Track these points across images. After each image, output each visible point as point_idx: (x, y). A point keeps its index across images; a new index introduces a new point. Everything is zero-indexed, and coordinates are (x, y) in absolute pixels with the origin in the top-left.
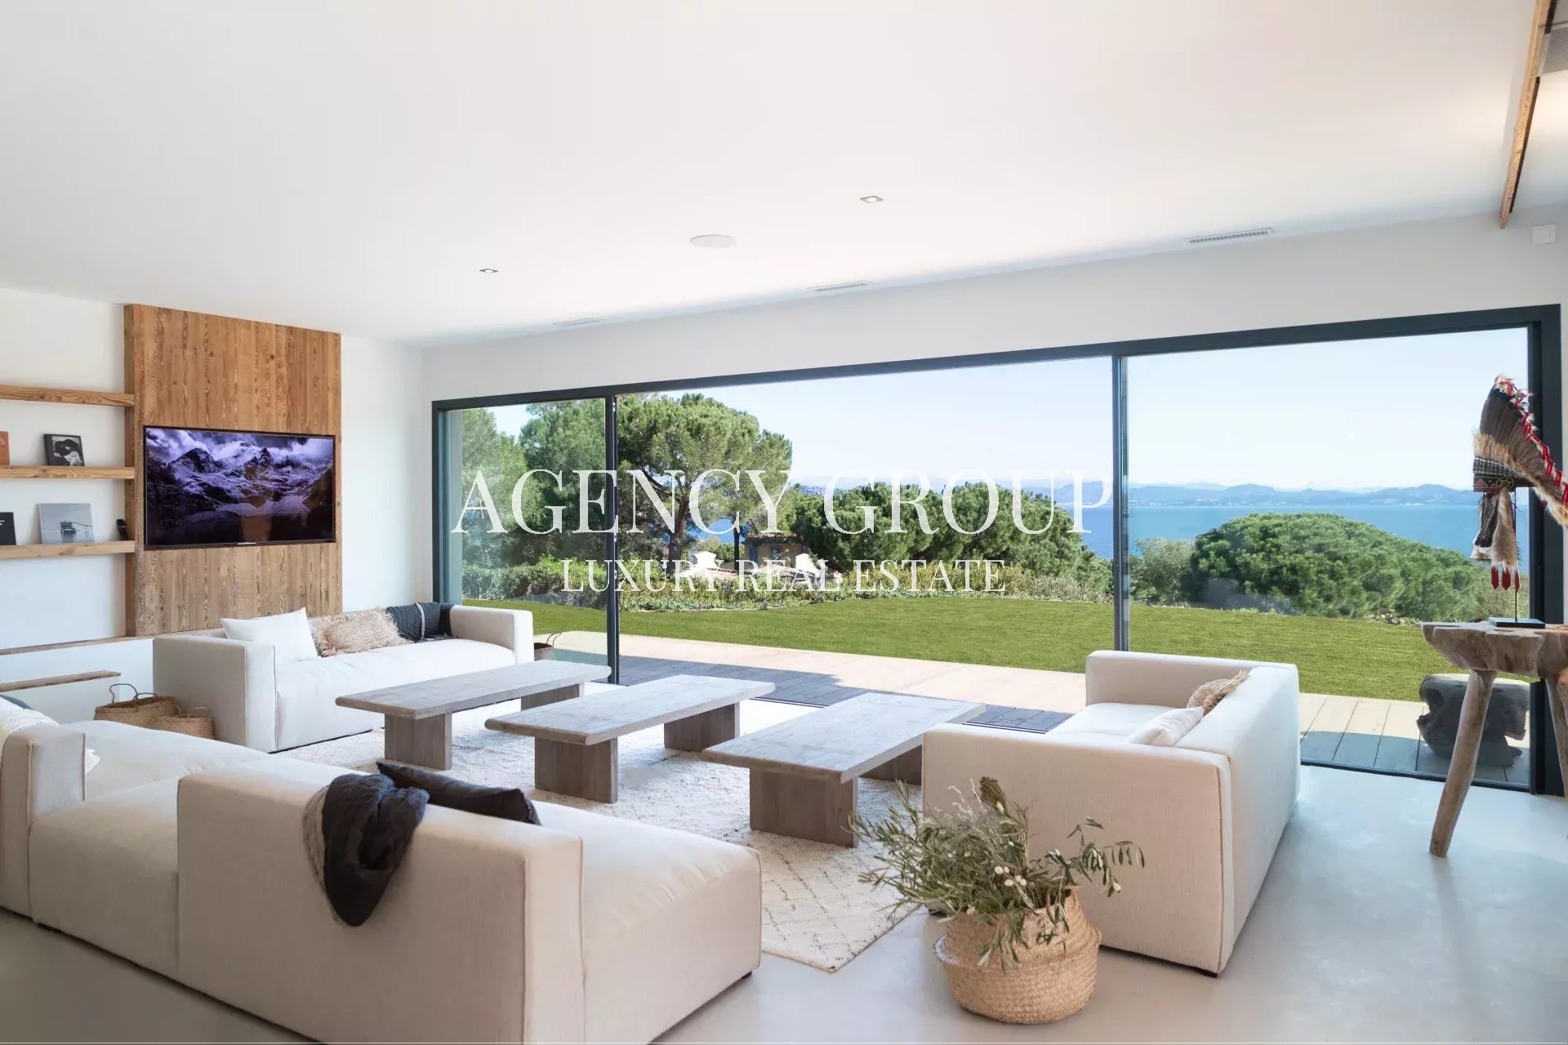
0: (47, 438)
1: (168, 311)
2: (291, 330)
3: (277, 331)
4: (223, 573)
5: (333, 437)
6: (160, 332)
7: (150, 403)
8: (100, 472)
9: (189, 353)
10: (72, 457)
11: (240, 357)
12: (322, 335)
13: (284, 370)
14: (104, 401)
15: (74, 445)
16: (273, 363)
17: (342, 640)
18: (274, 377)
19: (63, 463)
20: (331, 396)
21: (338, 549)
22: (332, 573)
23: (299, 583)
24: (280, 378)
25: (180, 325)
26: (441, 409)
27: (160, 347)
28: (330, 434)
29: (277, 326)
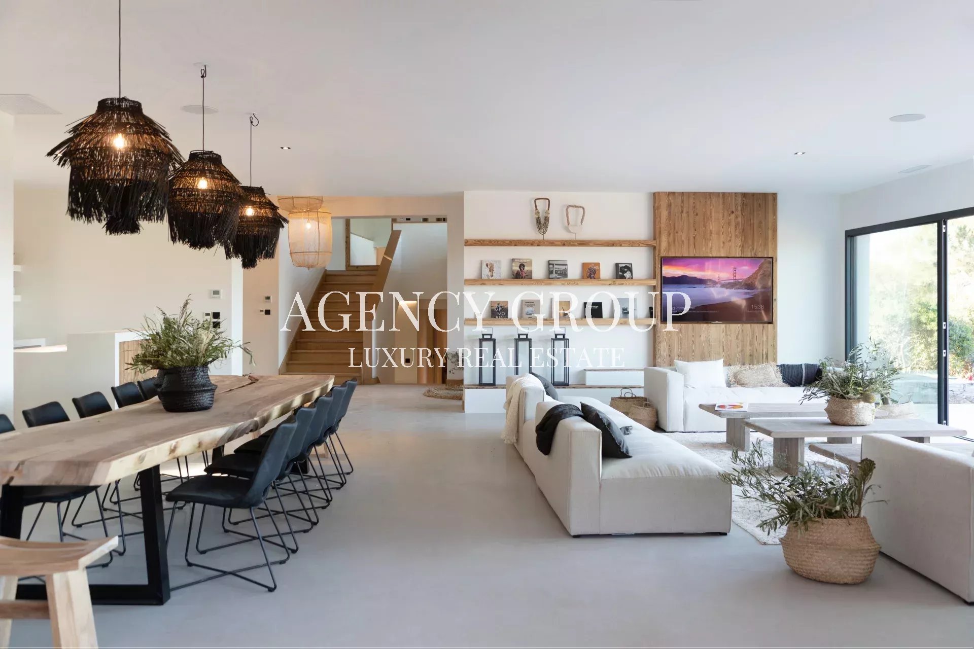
0: (617, 265)
1: (674, 193)
2: (744, 195)
3: (736, 196)
4: (703, 338)
5: (772, 258)
6: (670, 205)
7: (664, 245)
8: (640, 282)
9: (684, 215)
10: (627, 275)
11: (713, 214)
12: (765, 195)
13: (740, 219)
14: (641, 245)
15: (628, 268)
16: (733, 216)
17: (744, 380)
18: (733, 224)
19: (623, 277)
20: (770, 232)
21: (775, 328)
22: (770, 343)
23: (748, 348)
24: (737, 225)
25: (679, 200)
26: (851, 235)
27: (670, 213)
28: (769, 256)
29: (735, 193)
